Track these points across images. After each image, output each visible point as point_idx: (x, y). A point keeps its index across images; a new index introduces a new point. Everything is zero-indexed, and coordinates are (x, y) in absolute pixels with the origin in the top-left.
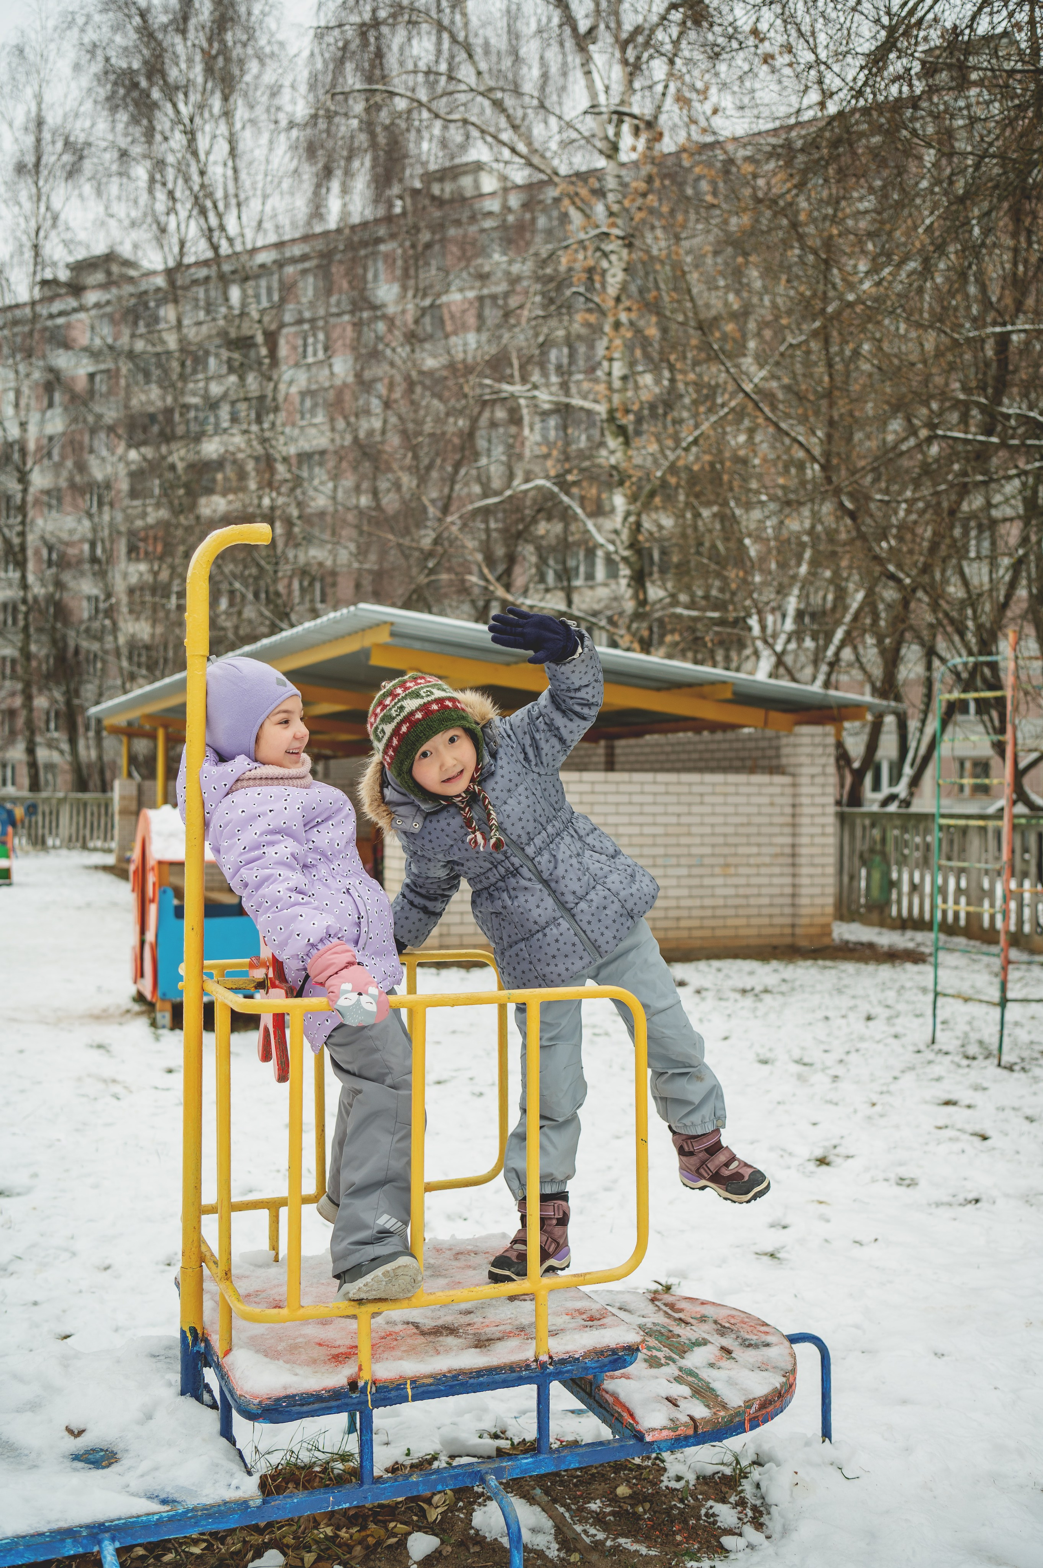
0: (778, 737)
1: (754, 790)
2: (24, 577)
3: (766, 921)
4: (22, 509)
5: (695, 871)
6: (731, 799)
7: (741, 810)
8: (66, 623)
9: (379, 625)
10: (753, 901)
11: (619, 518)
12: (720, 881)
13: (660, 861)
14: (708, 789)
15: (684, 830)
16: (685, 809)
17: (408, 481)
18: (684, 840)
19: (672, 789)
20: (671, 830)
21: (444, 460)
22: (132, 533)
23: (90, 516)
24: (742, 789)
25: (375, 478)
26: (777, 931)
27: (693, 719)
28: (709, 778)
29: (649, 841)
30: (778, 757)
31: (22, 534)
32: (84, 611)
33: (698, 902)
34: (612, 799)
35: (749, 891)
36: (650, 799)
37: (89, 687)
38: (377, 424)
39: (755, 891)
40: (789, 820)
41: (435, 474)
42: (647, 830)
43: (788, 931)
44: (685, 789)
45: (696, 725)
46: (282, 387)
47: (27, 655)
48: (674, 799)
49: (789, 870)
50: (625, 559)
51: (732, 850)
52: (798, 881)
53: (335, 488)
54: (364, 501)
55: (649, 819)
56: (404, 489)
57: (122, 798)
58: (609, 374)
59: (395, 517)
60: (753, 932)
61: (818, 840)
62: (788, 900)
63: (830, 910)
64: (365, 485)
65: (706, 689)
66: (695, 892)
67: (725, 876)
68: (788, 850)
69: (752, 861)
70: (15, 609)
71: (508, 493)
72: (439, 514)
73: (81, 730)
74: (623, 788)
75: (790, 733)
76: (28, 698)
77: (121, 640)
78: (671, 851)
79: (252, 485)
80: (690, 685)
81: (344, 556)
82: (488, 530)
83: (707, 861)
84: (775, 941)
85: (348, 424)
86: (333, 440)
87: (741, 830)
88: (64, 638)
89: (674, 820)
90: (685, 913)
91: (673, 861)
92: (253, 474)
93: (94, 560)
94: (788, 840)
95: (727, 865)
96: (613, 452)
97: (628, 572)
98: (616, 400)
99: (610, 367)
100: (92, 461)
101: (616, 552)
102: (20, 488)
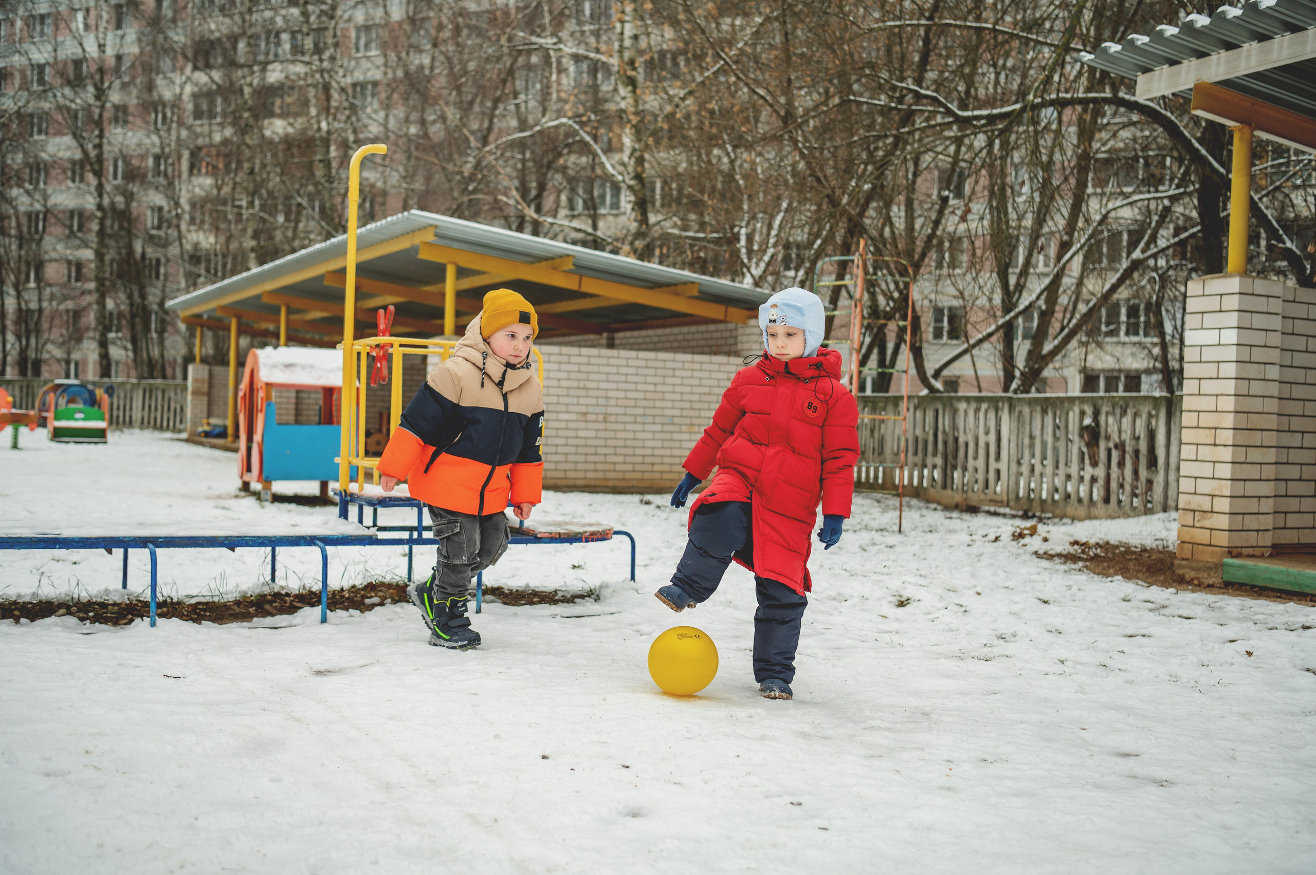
0: (736, 329)
1: (716, 367)
2: (100, 184)
4: (99, 123)
5: (667, 428)
6: (696, 374)
7: (704, 382)
8: (132, 231)
9: (426, 227)
11: (628, 152)
12: (687, 437)
13: (639, 419)
14: (680, 365)
15: (660, 396)
16: (660, 380)
17: (453, 114)
18: (658, 404)
19: (650, 364)
20: (649, 395)
21: (484, 97)
22: (195, 149)
24: (705, 367)
25: (423, 110)
28: (680, 357)
29: (632, 403)
30: (736, 344)
31: (99, 146)
32: (150, 219)
33: (668, 452)
34: (603, 369)
36: (634, 371)
37: (153, 288)
38: (426, 61)
41: (477, 108)
42: (630, 395)
44: (661, 364)
46: (341, 25)
48: (652, 372)
50: (630, 187)
51: (697, 413)
53: (387, 116)
54: (413, 130)
55: (633, 387)
56: (449, 122)
57: (195, 380)
58: (622, 33)
59: (441, 145)
64: (414, 116)
65: (680, 288)
66: (666, 444)
67: (690, 433)
71: (538, 128)
72: (479, 145)
74: (611, 361)
75: (746, 326)
77: (186, 247)
78: (648, 412)
79: (313, 111)
80: (668, 285)
81: (395, 177)
82: (523, 161)
83: (676, 420)
85: (400, 59)
86: (385, 74)
87: (704, 398)
88: (129, 244)
89: (651, 388)
90: (658, 460)
91: (650, 419)
92: (313, 101)
95: (692, 425)
96: (624, 98)
97: (632, 198)
98: (627, 55)
99: (623, 28)
100: (160, 81)
101: (624, 181)
102: (98, 103)
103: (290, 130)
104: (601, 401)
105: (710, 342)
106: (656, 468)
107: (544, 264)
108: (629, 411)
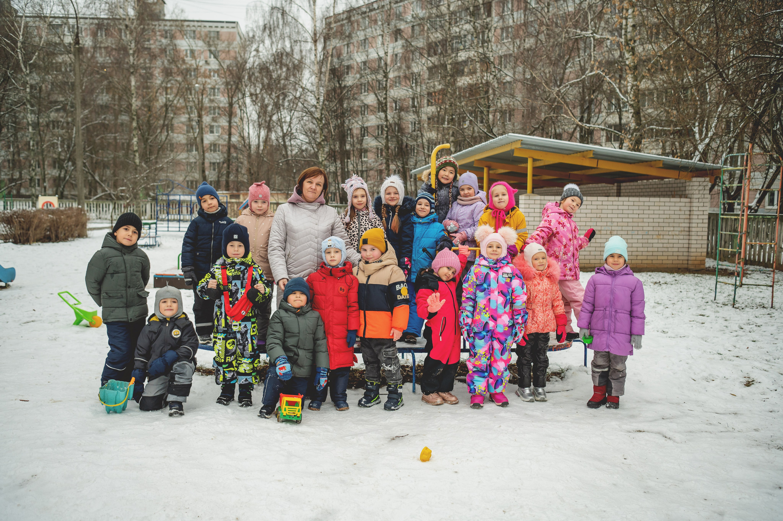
0: (685, 182)
2: (386, 117)
3: (676, 258)
4: (385, 88)
5: (645, 237)
6: (662, 208)
7: (666, 212)
8: (403, 134)
9: (517, 141)
10: (670, 250)
11: (629, 88)
12: (656, 241)
13: (630, 233)
14: (652, 204)
15: (641, 220)
16: (641, 212)
18: (640, 224)
19: (635, 203)
20: (635, 220)
22: (429, 94)
23: (412, 88)
24: (667, 204)
26: (681, 262)
27: (647, 175)
28: (653, 199)
29: (626, 224)
30: (685, 190)
31: (386, 98)
32: (410, 128)
33: (646, 249)
34: (610, 207)
35: (668, 245)
36: (627, 208)
37: (412, 160)
39: (671, 245)
40: (688, 217)
42: (624, 220)
43: (686, 262)
44: (642, 204)
45: (648, 177)
46: (493, 27)
47: (387, 147)
48: (637, 208)
49: (687, 237)
50: (631, 105)
51: (662, 229)
52: (690, 242)
55: (626, 216)
58: (626, 25)
60: (670, 262)
61: (700, 225)
62: (686, 250)
63: (705, 254)
65: (653, 163)
66: (645, 245)
67: (658, 239)
68: (687, 229)
69: (670, 233)
70: (382, 130)
71: (584, 76)
73: (408, 178)
74: (615, 203)
75: (691, 181)
76: (388, 165)
77: (424, 140)
78: (634, 228)
80: (647, 161)
83: (650, 233)
84: (679, 266)
86: (514, 50)
87: (666, 220)
88: (402, 140)
89: (636, 216)
90: (640, 253)
91: (636, 233)
93: (414, 106)
94: (688, 225)
95: (659, 235)
96: (627, 59)
97: (632, 111)
98: (629, 36)
99: (627, 22)
100: (413, 64)
101: (628, 102)
102: (385, 79)
103: (470, 82)
104: (609, 224)
105: (671, 189)
106: (639, 258)
107: (579, 154)
108: (624, 228)
